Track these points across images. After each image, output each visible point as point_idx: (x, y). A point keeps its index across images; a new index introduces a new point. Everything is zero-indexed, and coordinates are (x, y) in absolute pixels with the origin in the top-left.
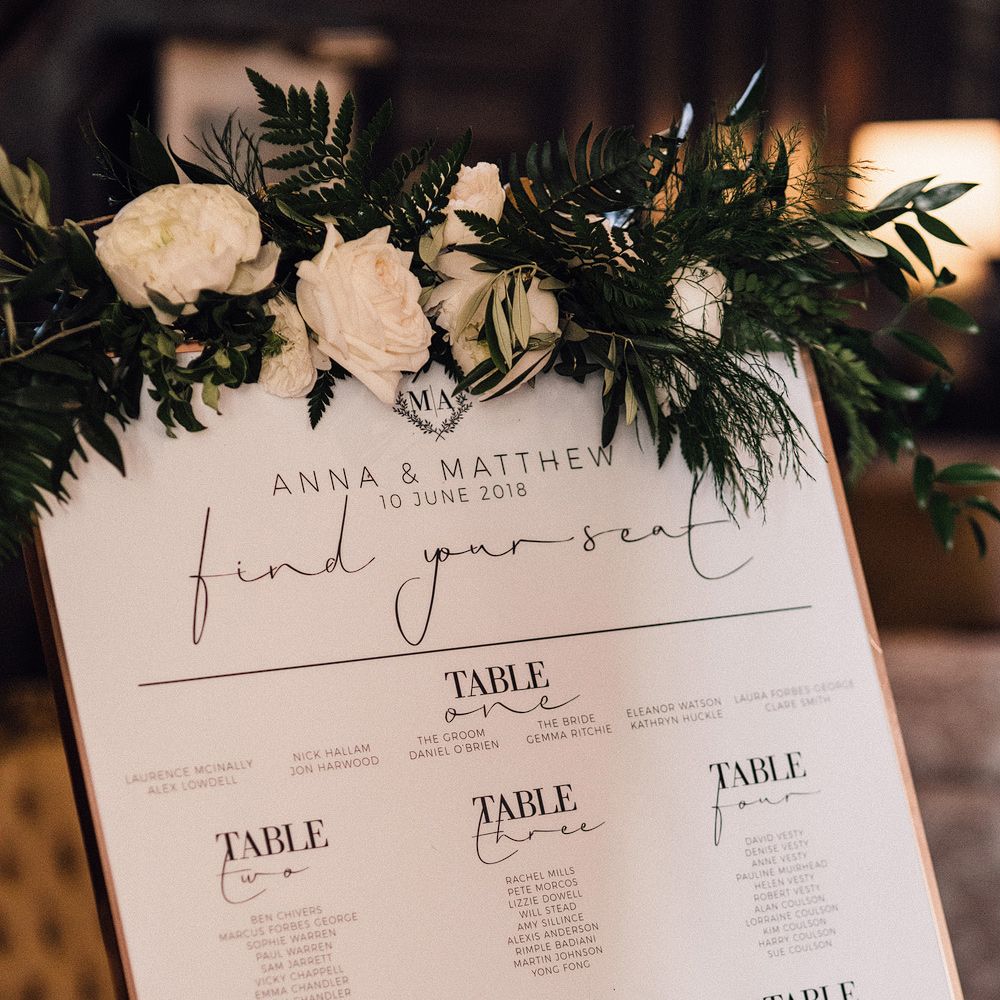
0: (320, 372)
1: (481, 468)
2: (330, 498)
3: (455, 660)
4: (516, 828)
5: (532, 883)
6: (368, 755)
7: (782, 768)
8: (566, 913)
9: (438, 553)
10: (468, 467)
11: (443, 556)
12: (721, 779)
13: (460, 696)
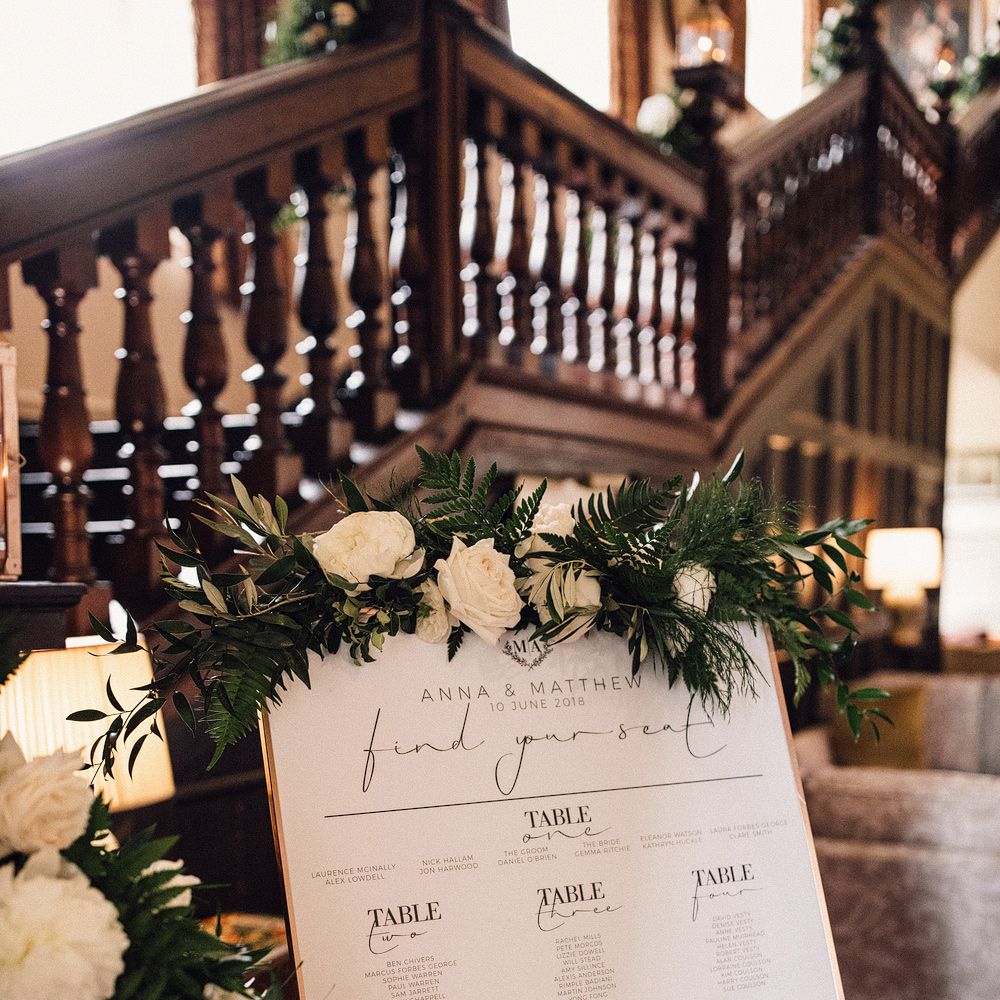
0: (454, 628)
1: (556, 687)
2: (458, 705)
3: (531, 805)
4: (564, 908)
5: (573, 943)
6: (472, 862)
7: (739, 874)
8: (594, 962)
9: (525, 739)
10: (548, 687)
11: (528, 741)
12: (699, 880)
13: (533, 826)
